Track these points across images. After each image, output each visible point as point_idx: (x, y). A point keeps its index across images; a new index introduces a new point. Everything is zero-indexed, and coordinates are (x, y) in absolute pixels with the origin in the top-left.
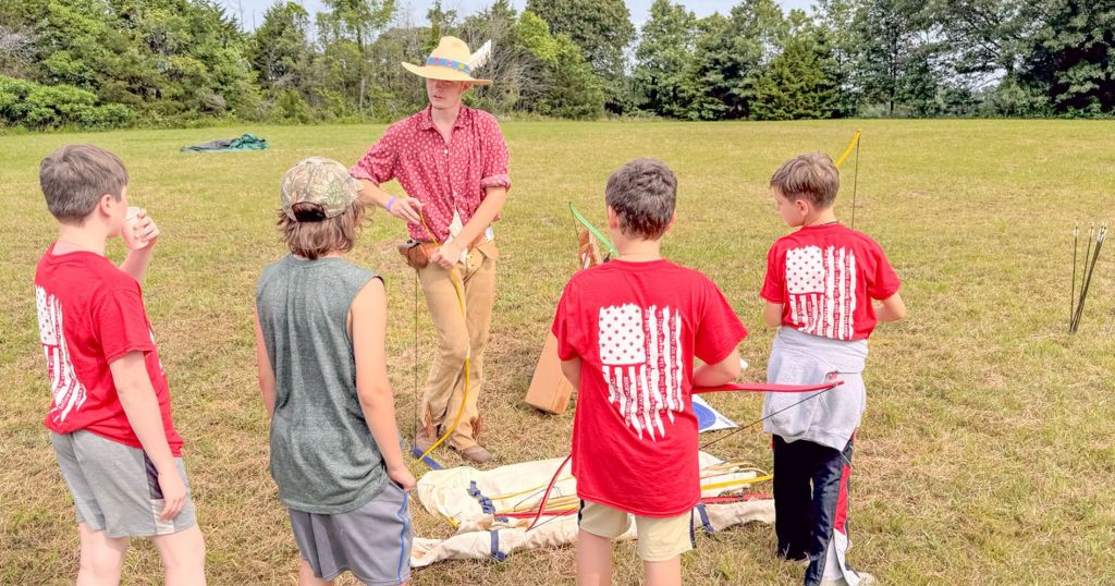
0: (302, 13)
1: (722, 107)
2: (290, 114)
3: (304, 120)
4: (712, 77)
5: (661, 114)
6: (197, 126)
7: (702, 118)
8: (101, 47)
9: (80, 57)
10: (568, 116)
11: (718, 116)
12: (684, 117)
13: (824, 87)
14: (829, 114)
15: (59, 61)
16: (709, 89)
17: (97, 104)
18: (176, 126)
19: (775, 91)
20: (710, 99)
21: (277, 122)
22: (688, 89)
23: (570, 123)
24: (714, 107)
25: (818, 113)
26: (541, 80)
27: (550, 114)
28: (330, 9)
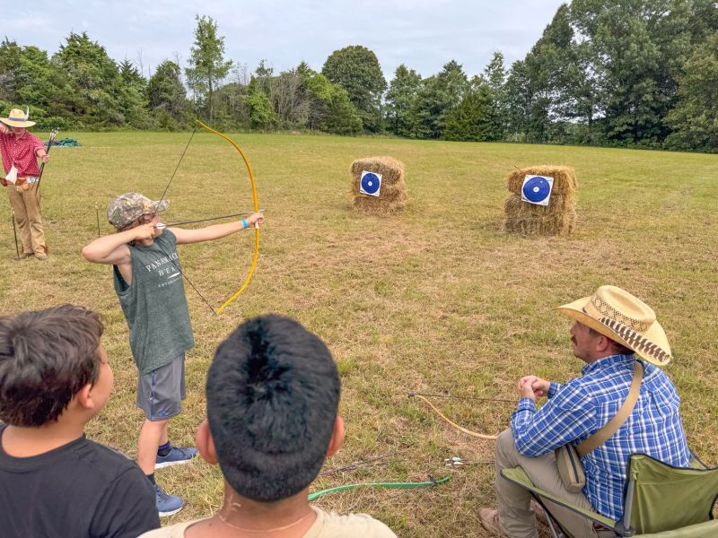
0: (177, 68)
1: (428, 131)
2: (164, 126)
3: (172, 130)
4: (423, 113)
5: (396, 134)
6: (106, 131)
7: (418, 138)
8: (50, 84)
9: (38, 88)
10: (338, 133)
11: (426, 137)
12: (408, 137)
13: (482, 122)
14: (485, 138)
15: (26, 91)
16: (422, 120)
17: (46, 116)
18: (92, 130)
19: (455, 123)
20: (422, 126)
21: (156, 131)
22: (411, 120)
23: (339, 138)
24: (423, 131)
25: (478, 138)
26: (322, 111)
27: (327, 131)
28: (194, 67)
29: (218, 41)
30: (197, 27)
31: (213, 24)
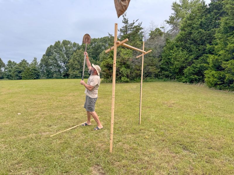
5: (9, 79)
7: (15, 80)
12: (12, 79)
13: (32, 75)
14: (33, 79)
16: (16, 75)
19: (24, 75)
22: (13, 75)
24: (17, 78)
25: (31, 79)
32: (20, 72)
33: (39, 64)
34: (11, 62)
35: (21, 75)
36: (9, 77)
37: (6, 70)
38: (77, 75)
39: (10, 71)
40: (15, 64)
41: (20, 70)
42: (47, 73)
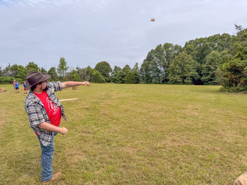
0: (55, 68)
1: (121, 82)
4: (120, 77)
8: (24, 73)
9: (21, 75)
10: (97, 83)
11: (121, 83)
12: (117, 83)
13: (133, 79)
14: (134, 83)
15: (18, 75)
16: (120, 79)
17: (22, 81)
19: (127, 80)
22: (118, 79)
23: (98, 84)
25: (132, 83)
26: (93, 77)
27: (94, 82)
28: (59, 68)
29: (65, 62)
30: (60, 59)
31: (64, 58)
32: (123, 77)
33: (140, 68)
34: (117, 67)
35: (124, 79)
36: (115, 81)
37: (113, 75)
38: (177, 80)
39: (116, 76)
40: (120, 69)
41: (123, 75)
42: (147, 78)
